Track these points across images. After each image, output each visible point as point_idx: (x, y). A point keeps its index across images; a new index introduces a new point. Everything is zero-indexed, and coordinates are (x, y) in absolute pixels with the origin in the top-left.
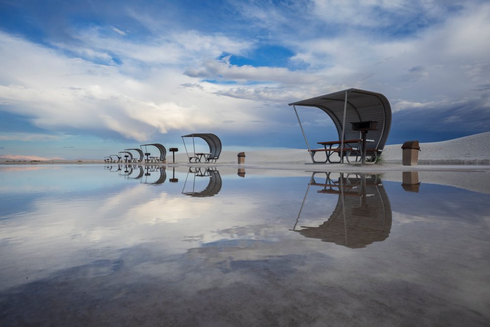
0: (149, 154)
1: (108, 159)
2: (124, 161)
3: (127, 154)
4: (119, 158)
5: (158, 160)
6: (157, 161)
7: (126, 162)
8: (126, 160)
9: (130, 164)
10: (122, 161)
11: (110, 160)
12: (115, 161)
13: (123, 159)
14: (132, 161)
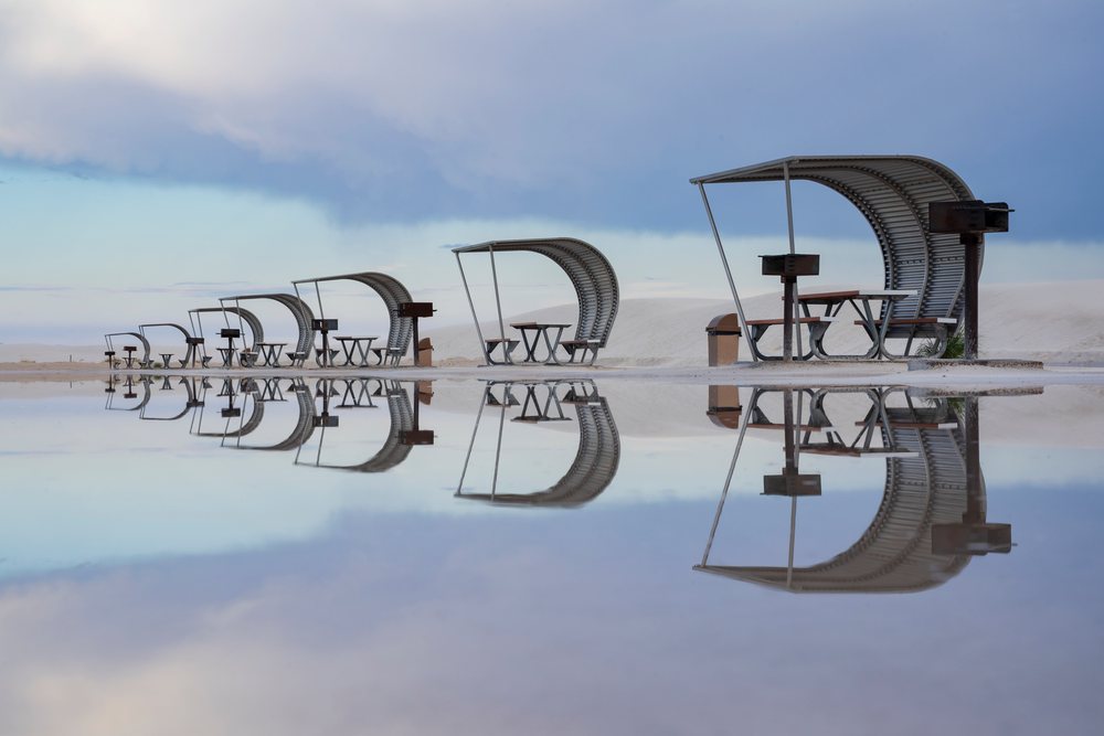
0: (333, 324)
1: (130, 349)
2: (218, 359)
3: (234, 321)
4: (193, 342)
5: (378, 352)
6: (373, 359)
7: (228, 362)
8: (230, 351)
9: (247, 372)
10: (206, 359)
11: (139, 355)
12: (167, 358)
13: (214, 344)
14: (261, 359)
